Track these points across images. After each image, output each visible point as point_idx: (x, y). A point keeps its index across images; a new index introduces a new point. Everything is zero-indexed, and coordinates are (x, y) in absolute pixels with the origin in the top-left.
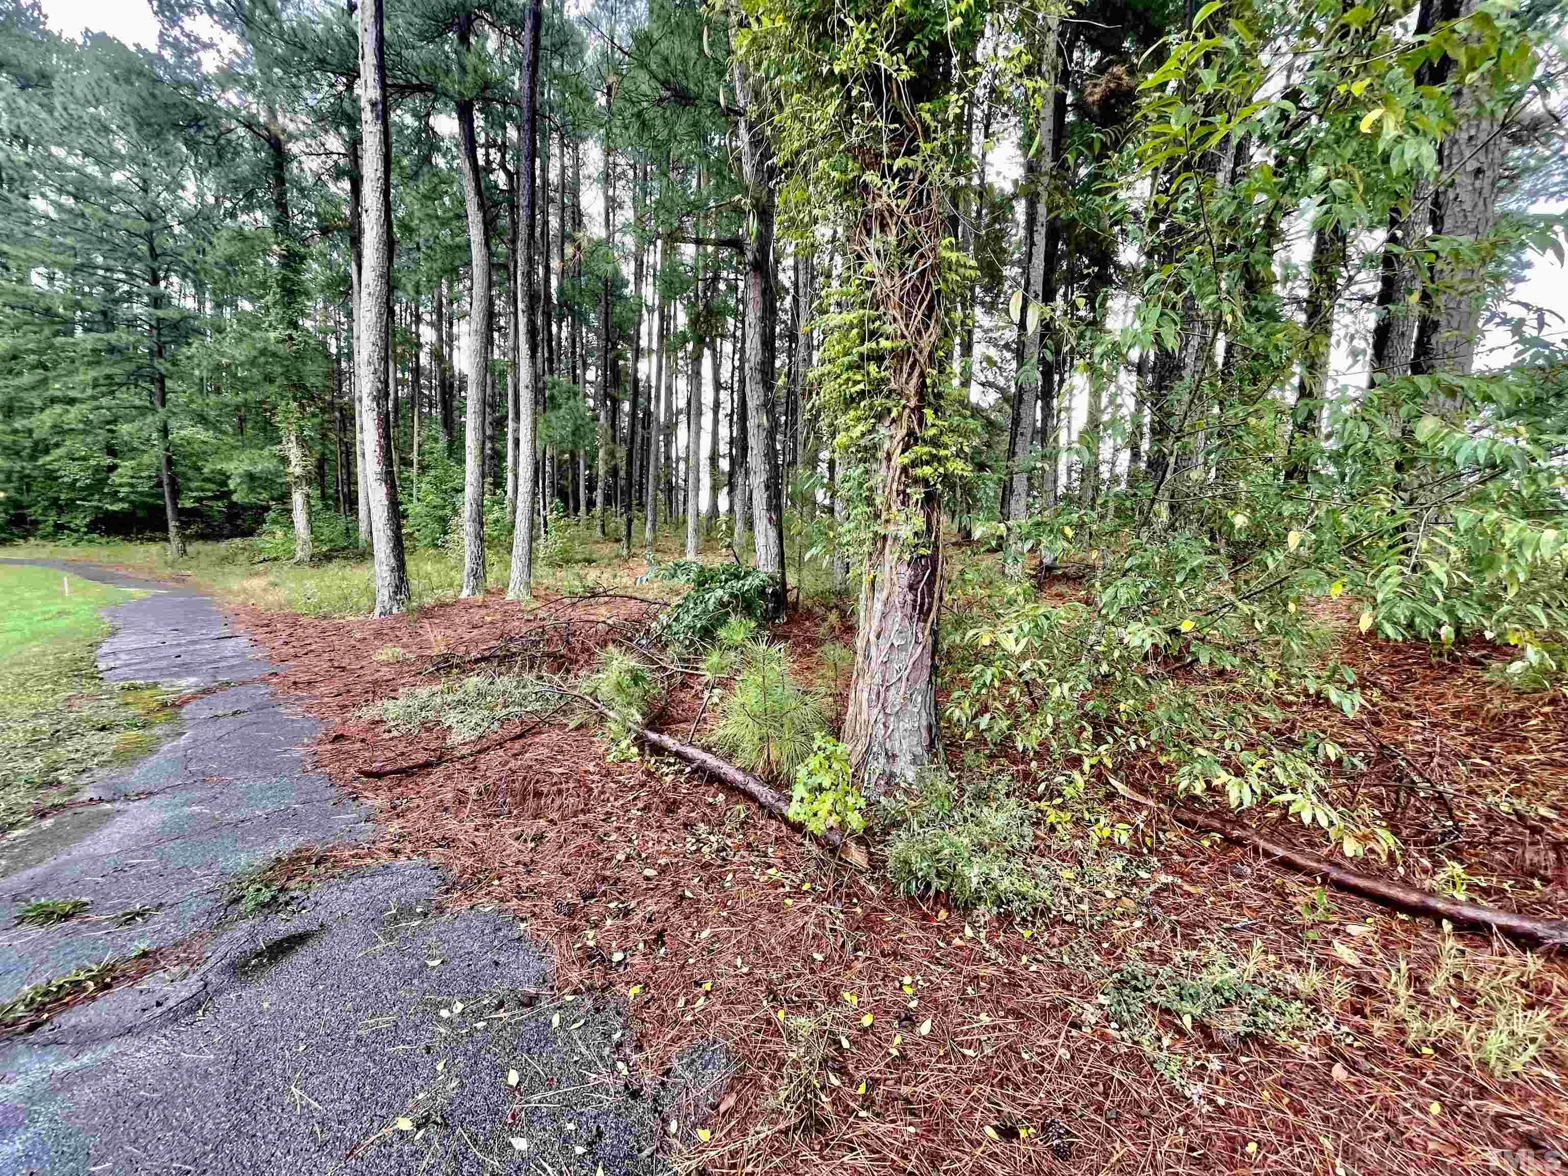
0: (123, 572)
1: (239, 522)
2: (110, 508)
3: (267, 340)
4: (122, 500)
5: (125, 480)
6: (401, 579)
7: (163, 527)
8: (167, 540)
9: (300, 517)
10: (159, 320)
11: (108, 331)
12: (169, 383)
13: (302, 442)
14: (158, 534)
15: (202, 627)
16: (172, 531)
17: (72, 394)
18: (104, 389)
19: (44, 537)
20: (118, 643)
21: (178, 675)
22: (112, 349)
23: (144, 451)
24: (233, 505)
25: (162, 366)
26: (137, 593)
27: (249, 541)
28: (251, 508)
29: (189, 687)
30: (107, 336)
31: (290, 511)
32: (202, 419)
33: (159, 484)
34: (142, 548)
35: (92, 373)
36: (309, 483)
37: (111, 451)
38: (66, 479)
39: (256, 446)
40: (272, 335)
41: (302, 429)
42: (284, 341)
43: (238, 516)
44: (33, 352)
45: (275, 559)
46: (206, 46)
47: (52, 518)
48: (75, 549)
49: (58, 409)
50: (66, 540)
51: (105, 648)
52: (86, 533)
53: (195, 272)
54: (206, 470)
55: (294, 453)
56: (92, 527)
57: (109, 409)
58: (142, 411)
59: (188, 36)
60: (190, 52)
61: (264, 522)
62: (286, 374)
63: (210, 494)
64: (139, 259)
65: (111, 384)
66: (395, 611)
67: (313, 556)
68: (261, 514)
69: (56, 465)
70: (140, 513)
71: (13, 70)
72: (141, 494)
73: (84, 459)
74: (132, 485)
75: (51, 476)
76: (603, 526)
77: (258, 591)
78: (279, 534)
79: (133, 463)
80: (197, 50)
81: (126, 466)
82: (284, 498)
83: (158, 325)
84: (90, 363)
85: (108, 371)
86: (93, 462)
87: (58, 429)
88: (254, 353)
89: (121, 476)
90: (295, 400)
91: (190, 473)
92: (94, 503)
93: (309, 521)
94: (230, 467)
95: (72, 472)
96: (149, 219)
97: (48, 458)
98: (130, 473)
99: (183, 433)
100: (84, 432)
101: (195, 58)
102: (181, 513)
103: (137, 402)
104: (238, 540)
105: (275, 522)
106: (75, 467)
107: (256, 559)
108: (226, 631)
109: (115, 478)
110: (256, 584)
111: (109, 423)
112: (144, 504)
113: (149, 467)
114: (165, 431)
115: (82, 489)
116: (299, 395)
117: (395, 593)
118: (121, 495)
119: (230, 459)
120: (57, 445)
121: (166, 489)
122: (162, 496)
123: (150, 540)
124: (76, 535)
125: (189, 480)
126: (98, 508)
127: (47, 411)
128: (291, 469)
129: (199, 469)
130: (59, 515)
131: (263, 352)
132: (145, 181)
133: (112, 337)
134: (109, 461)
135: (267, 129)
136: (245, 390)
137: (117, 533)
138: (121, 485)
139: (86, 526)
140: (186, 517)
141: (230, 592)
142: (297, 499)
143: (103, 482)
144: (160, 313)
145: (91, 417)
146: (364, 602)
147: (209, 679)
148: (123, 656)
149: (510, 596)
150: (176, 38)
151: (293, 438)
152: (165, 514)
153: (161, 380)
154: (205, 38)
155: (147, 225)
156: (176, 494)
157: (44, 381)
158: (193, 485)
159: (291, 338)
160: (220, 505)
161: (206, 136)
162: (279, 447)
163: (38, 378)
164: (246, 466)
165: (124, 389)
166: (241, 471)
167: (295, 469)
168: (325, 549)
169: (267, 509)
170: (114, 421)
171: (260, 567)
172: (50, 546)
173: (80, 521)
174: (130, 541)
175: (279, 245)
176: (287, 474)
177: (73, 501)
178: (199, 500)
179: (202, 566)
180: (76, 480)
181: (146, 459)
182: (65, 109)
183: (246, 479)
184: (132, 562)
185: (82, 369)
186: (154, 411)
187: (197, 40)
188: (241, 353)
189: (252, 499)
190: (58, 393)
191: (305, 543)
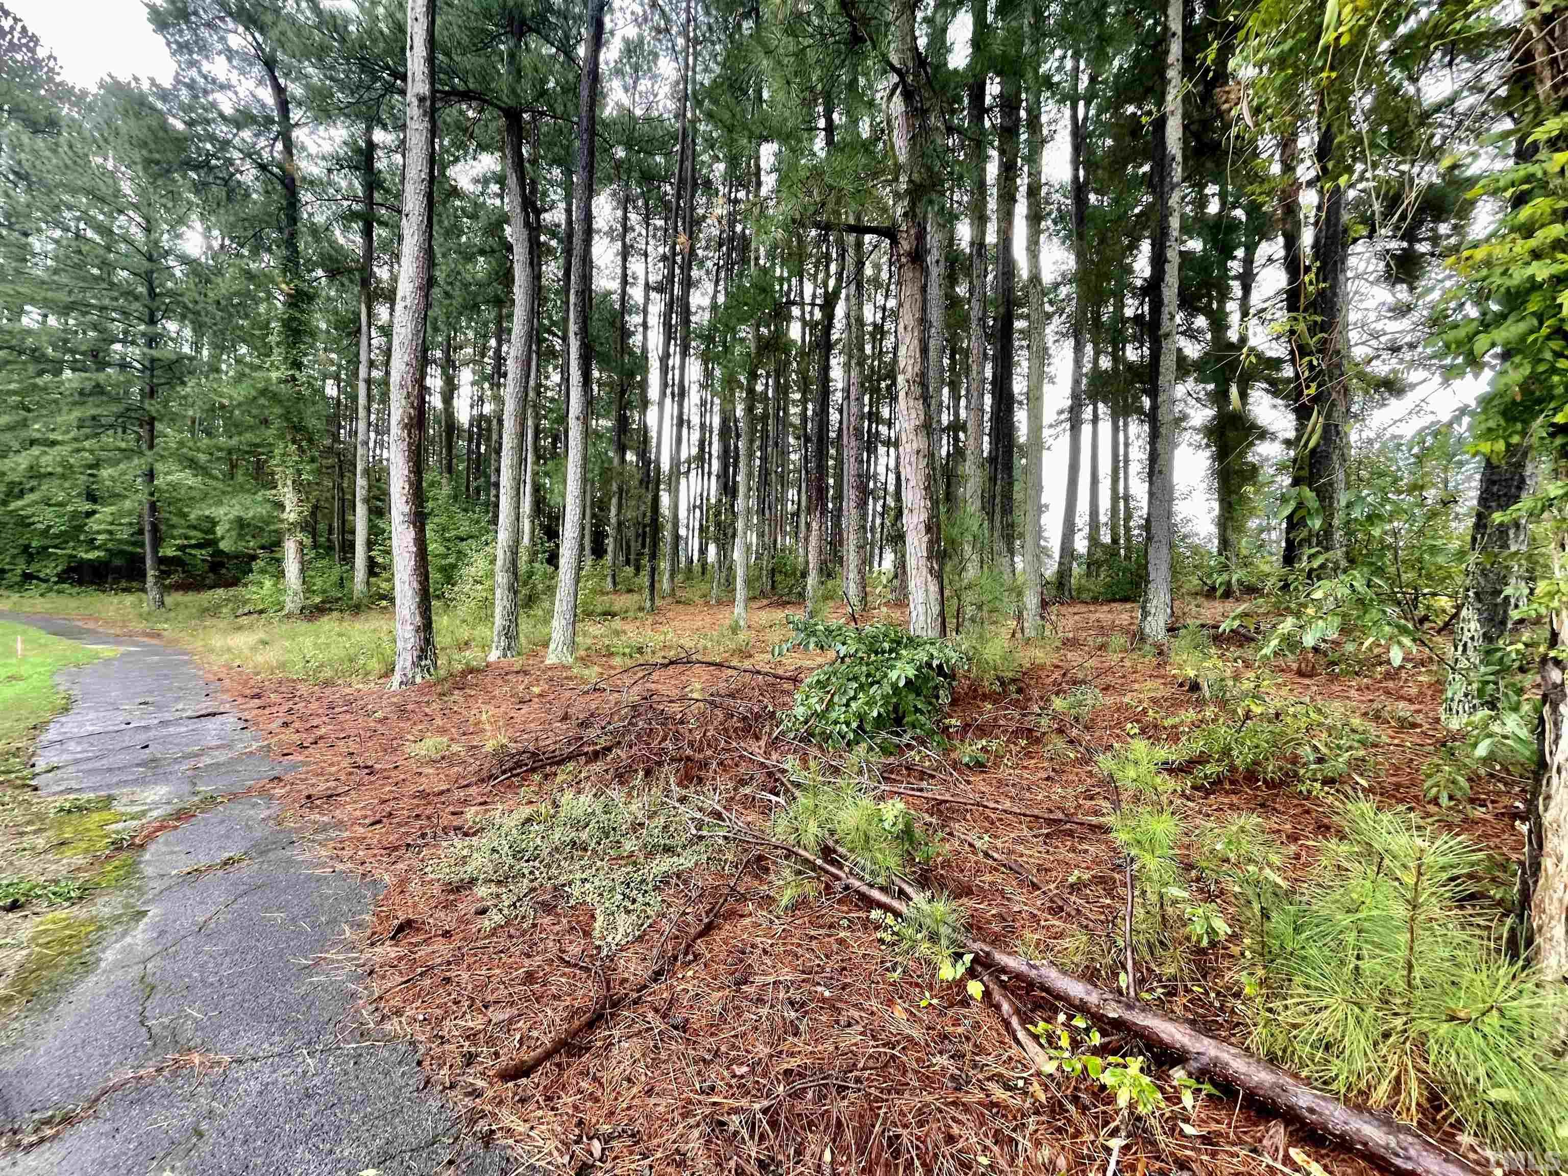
0: (91, 625)
1: (224, 571)
2: (85, 556)
3: (268, 380)
4: (97, 548)
5: (102, 527)
6: (427, 641)
7: (141, 576)
8: (144, 590)
9: (292, 567)
10: (153, 360)
11: (97, 370)
12: (159, 426)
13: (298, 486)
14: (134, 584)
15: (178, 699)
16: (150, 580)
17: (52, 436)
18: (88, 431)
19: (9, 587)
20: (70, 725)
21: (142, 782)
22: (99, 389)
23: (126, 497)
24: (219, 553)
25: (153, 407)
26: (106, 651)
27: (232, 591)
28: (237, 557)
29: (156, 805)
30: (94, 376)
31: (279, 561)
32: (192, 464)
33: (141, 532)
34: (115, 600)
35: (76, 414)
36: (303, 530)
37: (92, 497)
38: (39, 526)
39: (248, 491)
40: (274, 375)
41: (299, 472)
42: (286, 381)
43: (222, 565)
44: (14, 393)
45: (261, 612)
46: (222, 87)
47: (21, 566)
48: (42, 600)
49: (36, 451)
50: (34, 589)
51: (52, 734)
52: (56, 583)
53: (196, 313)
54: (192, 516)
55: (288, 496)
56: (62, 578)
57: (91, 452)
58: (128, 454)
59: (205, 78)
60: (206, 92)
61: (251, 571)
62: (286, 417)
63: (193, 542)
64: (137, 298)
65: (95, 425)
66: (418, 680)
67: (303, 608)
68: (248, 563)
69: (30, 511)
70: (117, 562)
71: (21, 115)
72: (120, 541)
73: (61, 504)
74: (110, 532)
75: (24, 523)
76: (614, 576)
77: (246, 652)
78: (268, 583)
79: (113, 509)
80: (213, 91)
81: (105, 511)
82: (274, 545)
83: (152, 365)
84: (75, 403)
85: (93, 412)
86: (69, 508)
87: (35, 473)
88: (254, 393)
89: (100, 522)
90: (294, 442)
91: (175, 520)
92: (69, 551)
93: (302, 571)
94: (219, 512)
95: (45, 518)
96: (150, 259)
97: (20, 503)
98: (110, 519)
99: (169, 478)
100: (63, 477)
101: (210, 98)
102: (161, 561)
103: (123, 445)
104: (221, 591)
105: (263, 571)
106: (49, 512)
107: (240, 612)
108: (207, 706)
109: (93, 525)
110: (242, 641)
111: (91, 467)
112: (121, 552)
113: (130, 513)
114: (151, 475)
115: (56, 536)
116: (299, 437)
117: (420, 658)
118: (98, 543)
119: (220, 503)
120: (32, 490)
121: (147, 538)
122: (142, 545)
123: (124, 590)
124: (44, 585)
125: (173, 527)
126: (71, 556)
127: (24, 454)
128: (285, 516)
129: (185, 516)
130: (28, 563)
131: (264, 392)
132: (148, 221)
133: (101, 377)
134: (88, 507)
135: (281, 169)
136: (240, 434)
137: (92, 583)
138: (98, 532)
139: (58, 575)
140: (166, 565)
141: (212, 651)
142: (290, 548)
143: (80, 528)
144: (155, 353)
145: (72, 461)
146: (375, 665)
147: (187, 788)
148: (72, 746)
149: (551, 659)
150: (193, 80)
151: (289, 483)
152: (144, 563)
153: (151, 421)
154: (222, 79)
155: (146, 264)
156: (157, 541)
157: (24, 424)
158: (175, 532)
159: (294, 378)
160: (202, 554)
161: (216, 178)
162: (274, 492)
163: (17, 418)
164: (236, 511)
165: (111, 432)
166: (231, 516)
167: (291, 514)
168: (318, 600)
169: (254, 558)
170: (96, 465)
171: (244, 620)
172: (15, 597)
173: (50, 570)
174: (104, 591)
175: (288, 284)
176: (282, 521)
177: (45, 548)
178: (181, 548)
179: (180, 618)
180: (50, 527)
181: (127, 504)
182: (71, 147)
183: (235, 525)
184: (103, 615)
185: (65, 409)
186: (141, 453)
187: (214, 81)
188: (240, 393)
189: (241, 546)
190: (37, 435)
191: (296, 594)
